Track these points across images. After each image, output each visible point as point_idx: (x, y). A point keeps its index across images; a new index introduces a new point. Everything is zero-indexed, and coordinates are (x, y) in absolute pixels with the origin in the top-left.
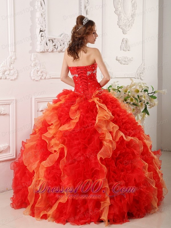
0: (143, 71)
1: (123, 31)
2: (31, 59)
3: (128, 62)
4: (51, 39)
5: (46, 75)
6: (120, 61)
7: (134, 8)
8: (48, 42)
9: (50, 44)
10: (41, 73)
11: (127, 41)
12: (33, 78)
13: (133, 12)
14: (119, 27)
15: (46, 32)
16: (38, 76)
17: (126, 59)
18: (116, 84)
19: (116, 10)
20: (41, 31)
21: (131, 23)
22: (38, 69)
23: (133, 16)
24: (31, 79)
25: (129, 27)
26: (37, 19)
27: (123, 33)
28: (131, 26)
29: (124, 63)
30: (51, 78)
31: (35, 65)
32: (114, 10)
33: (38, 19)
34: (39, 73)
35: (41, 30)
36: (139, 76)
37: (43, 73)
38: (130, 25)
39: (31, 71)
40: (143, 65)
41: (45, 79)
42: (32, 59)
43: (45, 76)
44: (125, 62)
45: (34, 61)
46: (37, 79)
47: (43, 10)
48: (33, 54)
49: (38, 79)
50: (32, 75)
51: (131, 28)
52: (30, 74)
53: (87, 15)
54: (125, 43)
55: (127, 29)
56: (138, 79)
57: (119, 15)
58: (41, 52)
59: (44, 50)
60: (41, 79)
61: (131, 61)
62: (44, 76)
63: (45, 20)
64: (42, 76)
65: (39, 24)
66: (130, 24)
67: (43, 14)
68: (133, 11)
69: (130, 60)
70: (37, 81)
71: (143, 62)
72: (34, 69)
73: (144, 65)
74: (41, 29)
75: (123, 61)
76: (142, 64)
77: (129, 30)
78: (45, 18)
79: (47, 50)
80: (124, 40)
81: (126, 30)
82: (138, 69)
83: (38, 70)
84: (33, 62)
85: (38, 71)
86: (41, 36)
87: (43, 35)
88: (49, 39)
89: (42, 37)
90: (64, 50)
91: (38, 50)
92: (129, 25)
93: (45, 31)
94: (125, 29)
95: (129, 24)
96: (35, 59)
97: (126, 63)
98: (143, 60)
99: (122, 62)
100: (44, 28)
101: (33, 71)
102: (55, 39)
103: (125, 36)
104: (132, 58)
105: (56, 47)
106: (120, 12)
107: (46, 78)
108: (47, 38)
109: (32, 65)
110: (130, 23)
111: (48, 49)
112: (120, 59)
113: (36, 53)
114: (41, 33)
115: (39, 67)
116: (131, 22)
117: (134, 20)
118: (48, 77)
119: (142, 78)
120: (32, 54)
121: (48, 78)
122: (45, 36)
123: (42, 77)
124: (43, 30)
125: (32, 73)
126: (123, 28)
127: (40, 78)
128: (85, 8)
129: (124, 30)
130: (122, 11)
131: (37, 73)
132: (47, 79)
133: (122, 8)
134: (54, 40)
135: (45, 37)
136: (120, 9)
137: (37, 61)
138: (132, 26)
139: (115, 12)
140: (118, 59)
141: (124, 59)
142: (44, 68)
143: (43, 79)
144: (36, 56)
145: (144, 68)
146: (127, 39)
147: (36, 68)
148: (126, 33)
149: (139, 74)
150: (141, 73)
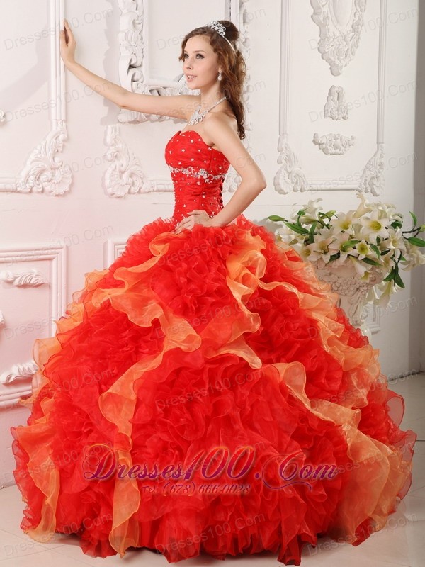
0: (380, 172)
1: (330, 69)
2: (105, 140)
3: (343, 148)
4: (155, 87)
5: (143, 183)
6: (324, 146)
7: (360, 7)
10: (131, 176)
11: (340, 94)
12: (110, 190)
13: (356, 19)
14: (323, 58)
15: (143, 69)
16: (123, 184)
17: (339, 141)
18: (316, 205)
19: (315, 13)
20: (131, 67)
21: (352, 47)
22: (122, 166)
23: (356, 28)
24: (106, 193)
25: (346, 56)
26: (121, 36)
27: (332, 74)
28: (351, 55)
29: (334, 151)
30: (154, 191)
31: (116, 156)
32: (311, 11)
33: (126, 33)
34: (125, 176)
35: (132, 63)
36: (368, 185)
37: (135, 178)
38: (349, 50)
39: (105, 172)
40: (378, 155)
41: (139, 192)
42: (109, 140)
43: (140, 186)
44: (336, 147)
45: (112, 145)
46: (119, 194)
47: (137, 12)
48: (109, 127)
49: (122, 194)
50: (107, 182)
51: (351, 60)
52: (103, 179)
53: (246, 25)
54: (336, 100)
55: (342, 61)
56: (366, 192)
57: (322, 26)
58: (130, 123)
60: (129, 192)
61: (349, 146)
62: (138, 184)
63: (142, 38)
64: (133, 184)
65: (127, 48)
67: (137, 22)
68: (357, 16)
69: (349, 144)
70: (118, 198)
71: (378, 150)
72: (113, 166)
73: (382, 157)
74: (131, 61)
75: (330, 146)
76: (375, 155)
77: (346, 65)
78: (143, 33)
80: (333, 90)
81: (340, 65)
82: (366, 167)
83: (123, 169)
84: (111, 148)
85: (122, 172)
86: (133, 81)
87: (135, 78)
89: (134, 83)
92: (347, 52)
93: (141, 66)
94: (337, 62)
95: (346, 49)
96: (115, 139)
97: (338, 151)
98: (378, 143)
99: (329, 148)
100: (138, 59)
101: (110, 171)
102: (165, 88)
103: (337, 82)
104: (353, 138)
106: (326, 18)
107: (142, 190)
108: (146, 85)
109: (109, 157)
110: (350, 47)
112: (324, 141)
113: (118, 125)
114: (132, 71)
115: (124, 162)
116: (351, 43)
117: (359, 39)
118: (146, 187)
119: (376, 190)
120: (107, 127)
121: (147, 191)
122: (140, 80)
123: (132, 188)
124: (137, 65)
125: (107, 176)
126: (333, 59)
127: (127, 191)
128: (240, 7)
129: (335, 64)
130: (330, 16)
131: (120, 178)
132: (145, 193)
133: (331, 7)
134: (163, 92)
135: (142, 82)
136: (325, 9)
137: (121, 146)
138: (353, 54)
139: (312, 16)
140: (319, 140)
141: (334, 141)
142: (137, 165)
143: (135, 193)
144: (118, 133)
145: (381, 165)
146: (341, 89)
147: (117, 163)
148: (339, 74)
149: (368, 179)
150: (373, 178)
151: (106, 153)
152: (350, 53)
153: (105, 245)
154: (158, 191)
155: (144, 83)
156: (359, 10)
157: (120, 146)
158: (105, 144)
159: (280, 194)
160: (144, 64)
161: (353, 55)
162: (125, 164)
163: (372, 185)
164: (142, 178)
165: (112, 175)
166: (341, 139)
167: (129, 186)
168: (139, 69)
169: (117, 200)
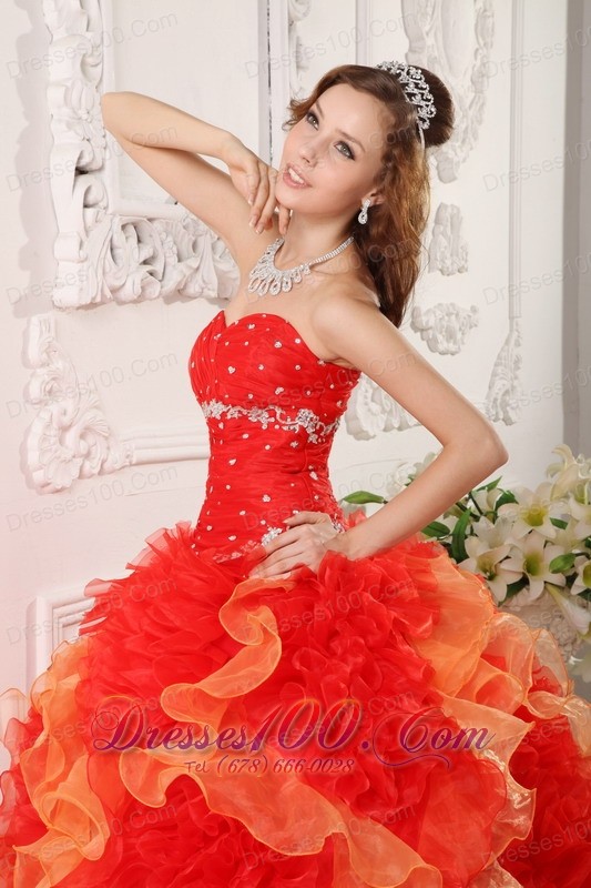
0: (516, 378)
1: (438, 168)
2: (24, 353)
3: (459, 337)
4: (133, 219)
5: (109, 448)
6: (432, 333)
7: (484, 39)
8: (119, 238)
9: (130, 251)
10: (83, 437)
11: (455, 220)
12: (38, 476)
13: (478, 63)
15: (106, 175)
16: (69, 456)
17: (453, 317)
19: (411, 50)
20: (80, 171)
21: (473, 122)
22: (65, 413)
23: (478, 82)
24: (29, 482)
25: (464, 141)
26: (54, 95)
27: (440, 178)
28: (472, 139)
29: (446, 346)
30: (131, 465)
31: (50, 392)
33: (67, 89)
34: (71, 437)
35: (83, 163)
36: (499, 409)
37: (91, 439)
39: (27, 432)
40: (512, 342)
41: (101, 473)
42: (34, 353)
43: (104, 456)
44: (449, 335)
45: (43, 365)
46: (58, 483)
47: (89, 35)
48: (35, 320)
49: (67, 482)
50: (33, 458)
51: (471, 149)
52: (23, 450)
54: (449, 233)
55: (458, 151)
58: (80, 307)
59: (102, 291)
60: (81, 476)
61: (471, 327)
62: (98, 454)
64: (87, 456)
65: (69, 126)
66: (467, 128)
67: (90, 60)
68: (479, 57)
69: (469, 323)
70: (58, 491)
71: (511, 331)
72: (45, 416)
73: (518, 344)
74: (80, 157)
75: (440, 333)
76: (507, 342)
77: (464, 160)
79: (114, 291)
80: (442, 214)
81: (455, 159)
82: (494, 375)
83: (66, 420)
84: (40, 371)
85: (65, 429)
86: (86, 205)
87: (91, 199)
88: (125, 220)
89: (90, 211)
90: (193, 289)
91: (69, 295)
93: (101, 169)
96: (49, 350)
98: (511, 318)
99: (440, 338)
100: (97, 151)
101: (38, 428)
102: (150, 220)
104: (474, 310)
105: (158, 267)
107: (106, 466)
108: (114, 214)
109: (35, 391)
110: (470, 122)
111: (117, 284)
112: (432, 322)
113: (53, 315)
114: (84, 180)
115: (69, 405)
116: (471, 113)
117: (483, 104)
118: (116, 457)
119: (512, 415)
120: (29, 322)
121: (117, 466)
122: (102, 204)
123: (87, 465)
124: (94, 167)
125: (33, 442)
127: (76, 473)
128: (289, 32)
129: (447, 159)
131: (61, 442)
132: (113, 472)
133: (440, 36)
134: (146, 228)
135: (106, 208)
136: (430, 41)
137: (60, 366)
138: (475, 136)
140: (423, 320)
141: (446, 318)
142: (96, 407)
143: (92, 476)
144: (53, 334)
145: (517, 361)
146: (455, 211)
147: (54, 408)
148: (454, 179)
149: (499, 397)
150: (507, 392)
151: (29, 384)
152: (470, 135)
153: (31, 609)
154: (139, 464)
155: (110, 211)
156: (482, 42)
157: (59, 364)
158: (26, 363)
159: (358, 439)
160: (107, 164)
161: (475, 139)
162: (70, 410)
163: (504, 405)
164: (106, 438)
165: (45, 438)
166: (457, 315)
167: (79, 461)
168: (97, 175)
169: (56, 496)
